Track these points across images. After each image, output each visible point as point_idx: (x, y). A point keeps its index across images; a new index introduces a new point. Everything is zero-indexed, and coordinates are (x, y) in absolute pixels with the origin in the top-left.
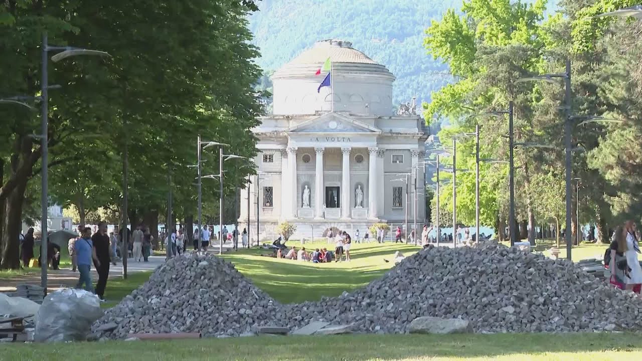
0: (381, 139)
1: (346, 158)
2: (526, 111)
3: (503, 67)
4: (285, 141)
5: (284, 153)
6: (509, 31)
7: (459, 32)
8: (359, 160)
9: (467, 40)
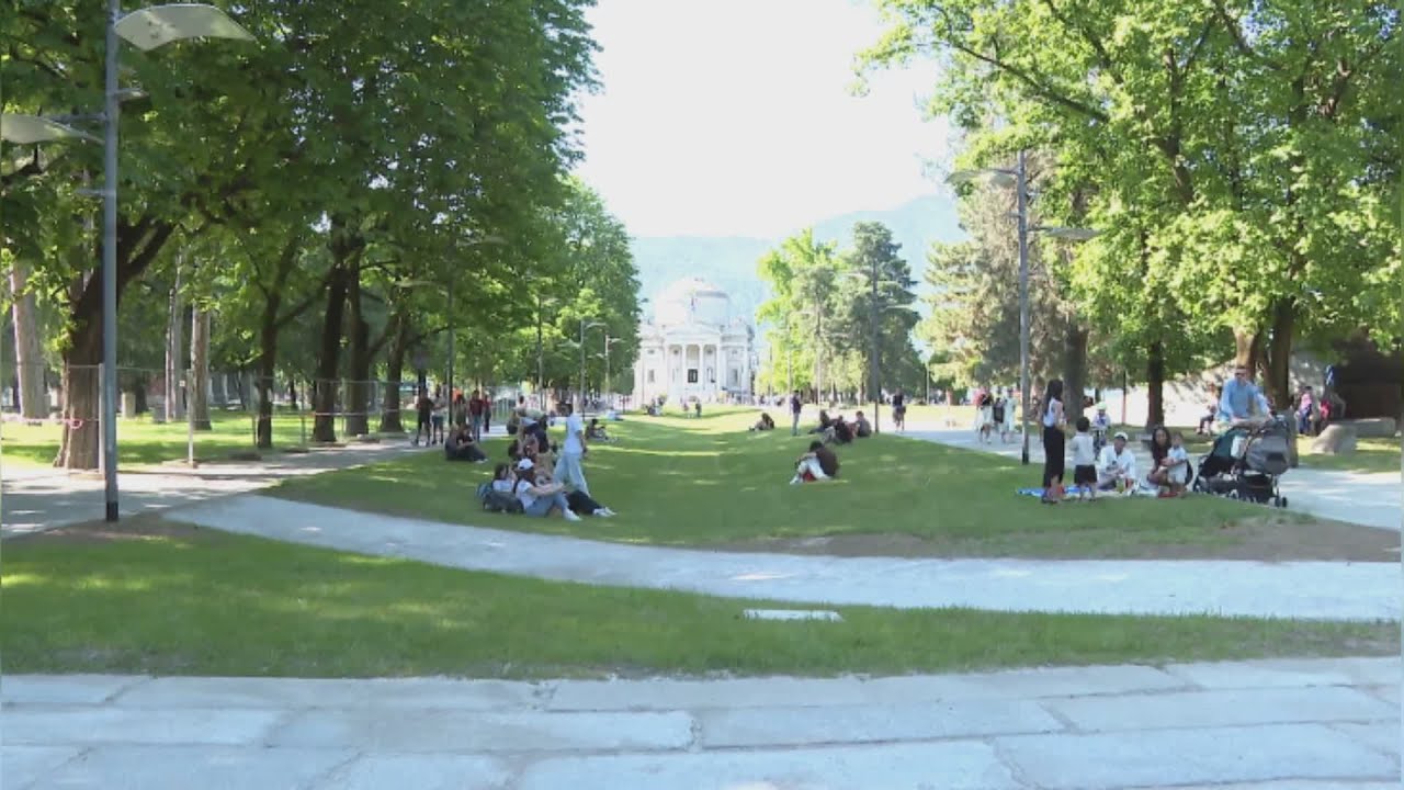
0: (723, 339)
1: (701, 351)
2: (828, 312)
3: (813, 282)
4: (663, 341)
5: (661, 348)
6: (811, 259)
7: (778, 262)
8: (710, 352)
9: (784, 266)
